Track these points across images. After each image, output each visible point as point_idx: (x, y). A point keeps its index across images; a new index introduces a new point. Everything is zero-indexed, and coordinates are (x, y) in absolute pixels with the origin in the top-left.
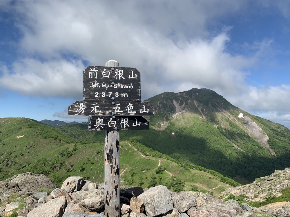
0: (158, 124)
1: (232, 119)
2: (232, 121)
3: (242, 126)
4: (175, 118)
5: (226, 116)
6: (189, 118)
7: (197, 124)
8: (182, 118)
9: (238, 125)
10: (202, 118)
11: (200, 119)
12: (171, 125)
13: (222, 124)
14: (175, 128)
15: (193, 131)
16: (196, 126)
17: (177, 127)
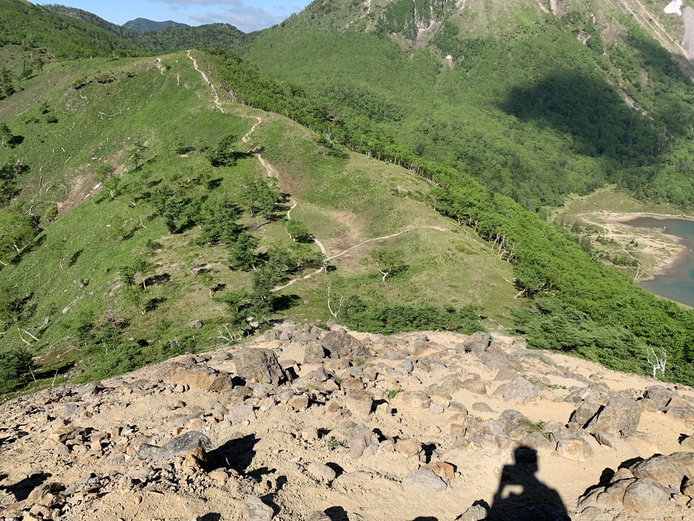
0: (410, 27)
1: (640, 18)
2: (639, 21)
3: (669, 40)
4: (463, 8)
5: (623, 7)
6: (506, 9)
7: (525, 29)
8: (483, 8)
9: (657, 36)
10: (547, 11)
11: (540, 15)
12: (445, 32)
13: (604, 32)
14: (457, 40)
15: (509, 50)
16: (519, 37)
17: (464, 39)
